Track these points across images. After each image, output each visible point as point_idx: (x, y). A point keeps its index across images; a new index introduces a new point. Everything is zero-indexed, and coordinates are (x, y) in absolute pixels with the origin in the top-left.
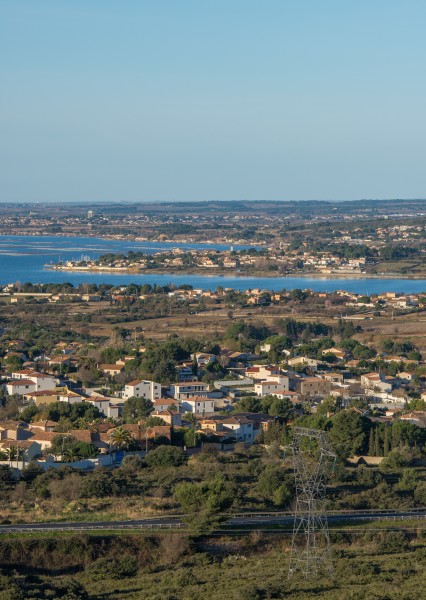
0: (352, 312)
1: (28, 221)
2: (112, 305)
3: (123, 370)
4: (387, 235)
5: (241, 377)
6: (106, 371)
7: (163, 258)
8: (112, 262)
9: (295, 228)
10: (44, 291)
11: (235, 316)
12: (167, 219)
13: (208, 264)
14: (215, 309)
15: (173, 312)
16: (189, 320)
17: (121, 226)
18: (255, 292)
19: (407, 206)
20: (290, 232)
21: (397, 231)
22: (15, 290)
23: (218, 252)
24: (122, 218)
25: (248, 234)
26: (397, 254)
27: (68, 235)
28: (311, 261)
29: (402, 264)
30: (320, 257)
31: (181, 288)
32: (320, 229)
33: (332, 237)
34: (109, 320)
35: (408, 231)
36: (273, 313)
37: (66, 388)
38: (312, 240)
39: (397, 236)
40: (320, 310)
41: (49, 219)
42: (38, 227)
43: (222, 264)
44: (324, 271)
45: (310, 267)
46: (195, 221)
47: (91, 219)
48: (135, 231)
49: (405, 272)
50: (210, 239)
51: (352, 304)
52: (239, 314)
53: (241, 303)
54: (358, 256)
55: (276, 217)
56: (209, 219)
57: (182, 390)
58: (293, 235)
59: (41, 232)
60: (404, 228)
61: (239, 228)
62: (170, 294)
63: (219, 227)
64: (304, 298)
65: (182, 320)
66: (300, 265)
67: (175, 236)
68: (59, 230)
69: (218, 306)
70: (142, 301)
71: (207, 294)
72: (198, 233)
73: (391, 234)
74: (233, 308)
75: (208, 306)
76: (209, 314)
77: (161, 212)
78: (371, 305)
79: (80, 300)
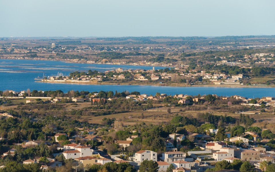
0: (246, 109)
1: (13, 50)
2: (92, 104)
3: (131, 144)
4: (251, 59)
5: (203, 149)
6: (120, 144)
7: (111, 74)
8: (79, 77)
9: (189, 55)
10: (45, 96)
11: (172, 111)
12: (103, 49)
13: (142, 78)
14: (158, 107)
15: (132, 109)
16: (144, 114)
17: (75, 54)
18: (180, 96)
19: (257, 40)
20: (188, 58)
21: (257, 57)
22: (26, 95)
23: (145, 70)
24: (74, 48)
25: (160, 59)
26: (263, 72)
27: (42, 59)
28: (207, 76)
29: (267, 78)
30: (213, 74)
31: (133, 94)
32: (207, 55)
33: (215, 61)
34: (93, 113)
35: (265, 57)
36: (196, 110)
37: (99, 154)
38: (202, 63)
39: (258, 60)
40: (225, 108)
41: (26, 48)
42: (20, 54)
43: (150, 78)
44: (216, 83)
45: (207, 80)
46: (121, 50)
47: (54, 49)
48: (85, 57)
49: (269, 84)
50: (136, 62)
51: (245, 104)
52: (175, 110)
53: (174, 103)
54: (237, 73)
55: (173, 48)
56: (130, 49)
57: (170, 156)
58: (189, 59)
59: (23, 57)
60: (262, 55)
61: (152, 55)
62: (127, 98)
63: (139, 54)
64: (214, 100)
65: (140, 114)
66: (200, 79)
67: (113, 60)
68: (35, 56)
69: (160, 105)
70: (111, 102)
71: (151, 98)
72: (127, 58)
73: (253, 59)
74: (170, 106)
75: (154, 105)
76: (155, 110)
77: (97, 44)
78: (258, 105)
79: (71, 101)
